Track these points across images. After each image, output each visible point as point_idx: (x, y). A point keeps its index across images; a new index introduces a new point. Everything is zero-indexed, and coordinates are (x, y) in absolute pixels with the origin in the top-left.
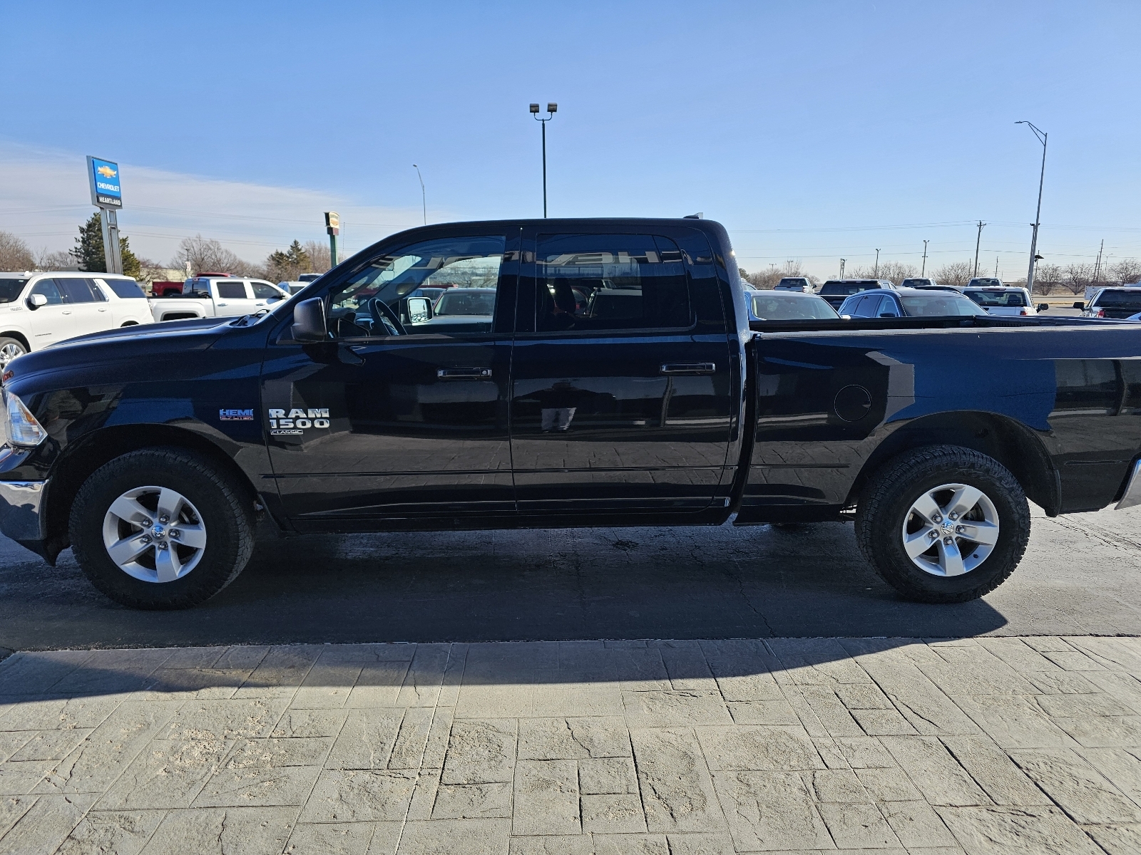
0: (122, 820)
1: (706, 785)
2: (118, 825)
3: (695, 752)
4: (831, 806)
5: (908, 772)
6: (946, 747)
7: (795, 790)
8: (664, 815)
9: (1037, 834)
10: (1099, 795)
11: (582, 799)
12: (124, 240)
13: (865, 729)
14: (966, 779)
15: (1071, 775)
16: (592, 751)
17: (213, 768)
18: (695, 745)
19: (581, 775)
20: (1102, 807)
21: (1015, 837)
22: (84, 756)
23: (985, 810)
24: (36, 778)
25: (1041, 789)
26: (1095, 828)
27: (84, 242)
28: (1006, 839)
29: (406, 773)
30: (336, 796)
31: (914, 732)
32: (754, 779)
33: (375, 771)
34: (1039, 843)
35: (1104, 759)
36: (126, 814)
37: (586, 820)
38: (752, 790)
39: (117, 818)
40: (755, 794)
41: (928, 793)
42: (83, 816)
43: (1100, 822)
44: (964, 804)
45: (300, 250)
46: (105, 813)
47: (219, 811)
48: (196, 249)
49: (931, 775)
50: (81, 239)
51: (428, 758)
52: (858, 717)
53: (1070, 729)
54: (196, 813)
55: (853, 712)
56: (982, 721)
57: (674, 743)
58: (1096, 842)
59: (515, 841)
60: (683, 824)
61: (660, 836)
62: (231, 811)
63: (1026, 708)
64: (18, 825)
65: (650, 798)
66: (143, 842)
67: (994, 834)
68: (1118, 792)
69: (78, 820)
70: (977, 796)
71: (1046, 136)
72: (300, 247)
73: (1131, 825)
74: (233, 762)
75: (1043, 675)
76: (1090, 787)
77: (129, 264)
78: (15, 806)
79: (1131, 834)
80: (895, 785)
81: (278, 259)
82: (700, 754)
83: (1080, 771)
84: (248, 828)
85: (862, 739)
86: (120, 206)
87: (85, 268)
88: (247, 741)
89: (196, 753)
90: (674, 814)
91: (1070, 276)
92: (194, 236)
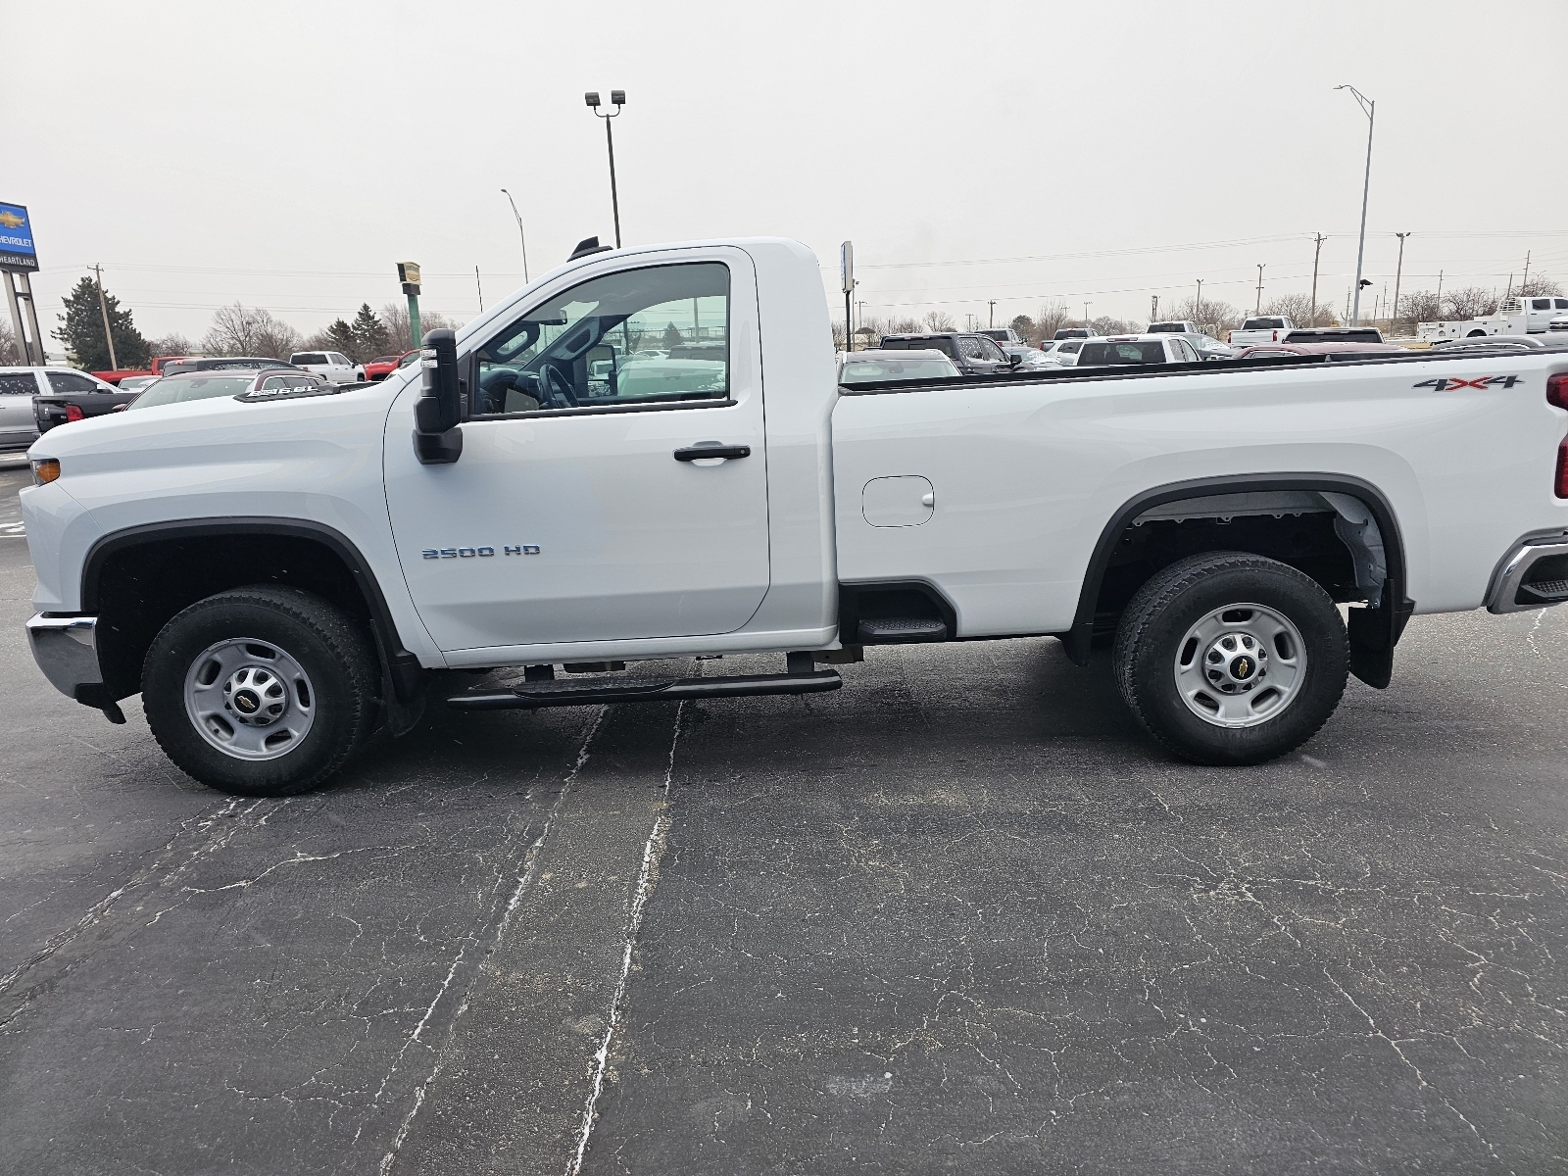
12: (127, 314)
27: (70, 319)
45: (373, 317)
48: (236, 323)
50: (66, 316)
71: (1372, 105)
72: (371, 314)
81: (342, 332)
86: (36, 269)
91: (1454, 308)
92: (231, 305)
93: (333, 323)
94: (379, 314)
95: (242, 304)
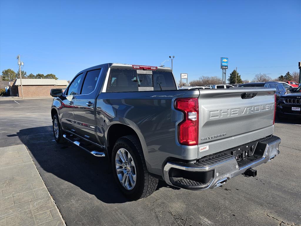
12: (240, 76)
50: (230, 77)
81: (281, 78)
94: (291, 73)
95: (261, 73)
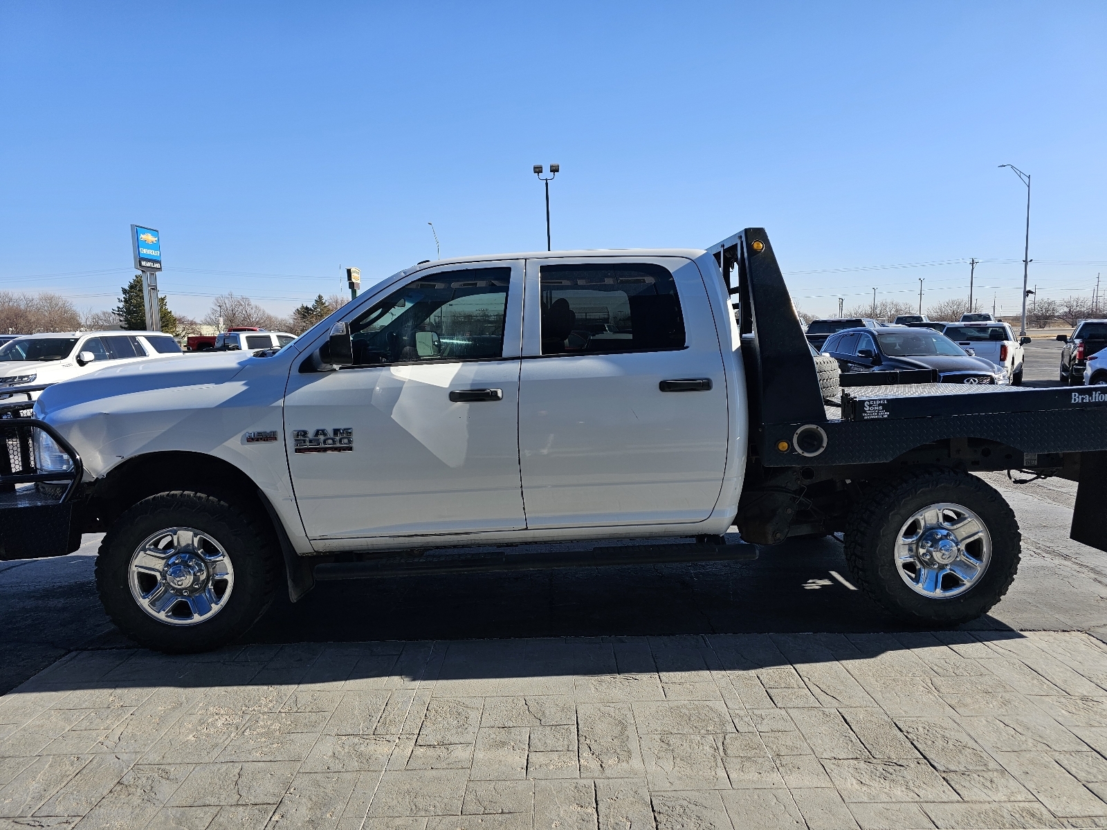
0: (160, 772)
1: (633, 745)
2: (156, 775)
3: (628, 721)
4: (734, 760)
5: (804, 734)
6: (843, 717)
7: (707, 748)
8: (594, 765)
9: (901, 778)
10: (963, 751)
11: (530, 755)
12: (163, 299)
13: (776, 703)
14: (853, 739)
15: (943, 736)
16: (543, 720)
17: (233, 735)
18: (630, 715)
19: (531, 738)
20: (962, 759)
21: (882, 781)
22: (129, 726)
23: (862, 762)
24: (92, 742)
25: (915, 747)
26: (952, 775)
27: (126, 301)
28: (874, 782)
29: (388, 737)
30: (331, 754)
31: (818, 705)
32: (672, 740)
33: (362, 736)
34: (901, 785)
35: (975, 724)
36: (162, 767)
37: (531, 769)
38: (671, 748)
39: (156, 769)
40: (673, 750)
41: (818, 750)
42: (130, 768)
43: (958, 770)
44: (845, 757)
45: (325, 303)
46: (147, 766)
47: (237, 764)
48: (227, 305)
49: (824, 736)
50: (123, 300)
51: (407, 727)
52: (772, 695)
53: (953, 703)
54: (218, 766)
55: (768, 690)
56: (878, 696)
57: (613, 714)
58: (949, 784)
59: (471, 784)
60: (608, 772)
61: (589, 780)
62: (246, 765)
63: (920, 687)
64: (79, 775)
65: (585, 754)
66: (176, 786)
67: (866, 779)
68: (979, 748)
69: (125, 771)
70: (859, 752)
71: (1029, 178)
72: (324, 301)
73: (983, 772)
74: (248, 730)
75: (943, 661)
76: (957, 745)
77: (167, 321)
78: (75, 762)
79: (981, 779)
80: (791, 744)
81: (305, 313)
82: (633, 722)
83: (953, 733)
84: (260, 776)
85: (772, 711)
86: (160, 269)
87: (126, 326)
88: (260, 715)
89: (219, 724)
90: (603, 765)
91: (1066, 310)
92: (226, 293)
93: (299, 307)
94: (329, 302)
95: (234, 294)
